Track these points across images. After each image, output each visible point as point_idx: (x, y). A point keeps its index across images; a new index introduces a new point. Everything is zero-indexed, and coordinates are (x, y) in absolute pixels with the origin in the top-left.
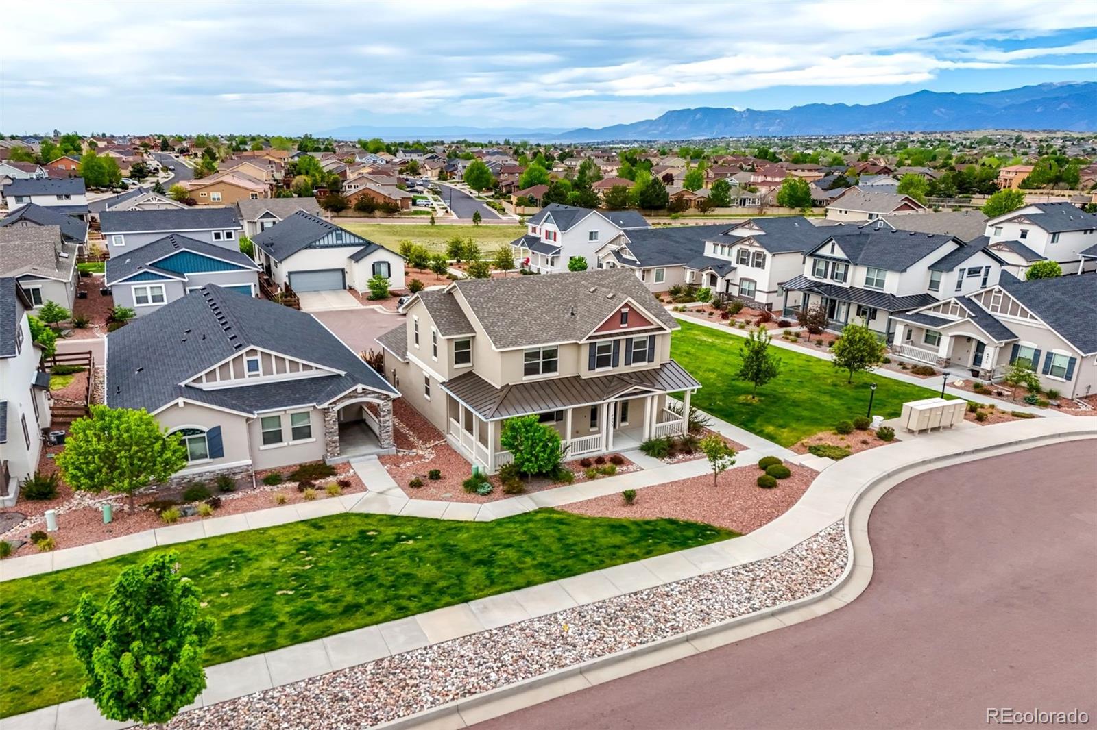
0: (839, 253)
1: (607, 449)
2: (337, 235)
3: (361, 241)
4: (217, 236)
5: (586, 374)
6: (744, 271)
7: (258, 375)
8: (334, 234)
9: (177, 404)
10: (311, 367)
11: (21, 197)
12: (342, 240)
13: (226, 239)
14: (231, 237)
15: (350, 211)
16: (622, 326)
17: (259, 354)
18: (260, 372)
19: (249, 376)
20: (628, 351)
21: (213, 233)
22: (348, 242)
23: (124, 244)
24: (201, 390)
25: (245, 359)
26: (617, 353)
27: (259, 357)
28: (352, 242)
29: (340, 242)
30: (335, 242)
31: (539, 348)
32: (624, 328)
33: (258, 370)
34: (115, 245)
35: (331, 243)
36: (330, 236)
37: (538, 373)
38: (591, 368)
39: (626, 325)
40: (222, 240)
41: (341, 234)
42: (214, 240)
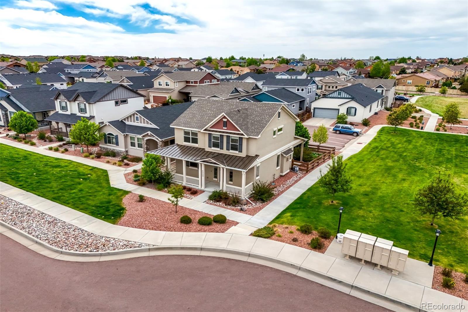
1: (201, 187)
2: (339, 92)
3: (350, 97)
4: (298, 90)
5: (207, 149)
7: (138, 122)
8: (337, 92)
9: (107, 124)
10: (151, 124)
12: (341, 95)
13: (301, 92)
14: (299, 91)
16: (224, 128)
20: (228, 143)
21: (297, 88)
22: (343, 96)
25: (136, 116)
26: (222, 142)
27: (139, 116)
28: (346, 97)
29: (339, 96)
30: (337, 96)
31: (189, 130)
32: (225, 129)
34: (264, 90)
35: (335, 96)
36: (335, 93)
37: (189, 142)
38: (210, 146)
39: (226, 128)
40: (299, 92)
41: (341, 93)
42: (296, 91)
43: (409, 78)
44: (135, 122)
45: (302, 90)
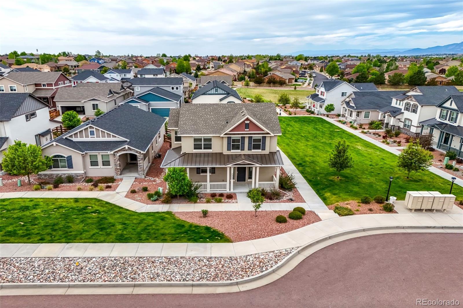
0: (454, 106)
1: (230, 190)
2: (215, 89)
3: (226, 93)
4: (173, 88)
5: (226, 152)
6: (407, 115)
7: (94, 137)
8: (214, 89)
9: (53, 144)
10: (116, 137)
11: (142, 75)
12: (218, 92)
13: (176, 90)
15: (265, 83)
16: (246, 130)
17: (95, 129)
18: (95, 136)
19: (91, 137)
20: (250, 143)
21: (171, 87)
22: (220, 93)
23: (139, 90)
24: (72, 141)
25: (89, 130)
26: (243, 143)
27: (94, 130)
28: (222, 93)
29: (216, 93)
30: (214, 93)
31: (202, 137)
32: (247, 131)
33: (94, 135)
34: (136, 90)
35: (213, 93)
36: (213, 90)
37: (201, 149)
38: (229, 149)
39: (248, 130)
40: (174, 90)
41: (217, 89)
42: (171, 90)
43: (214, 73)
44: (89, 137)
45: (177, 88)
